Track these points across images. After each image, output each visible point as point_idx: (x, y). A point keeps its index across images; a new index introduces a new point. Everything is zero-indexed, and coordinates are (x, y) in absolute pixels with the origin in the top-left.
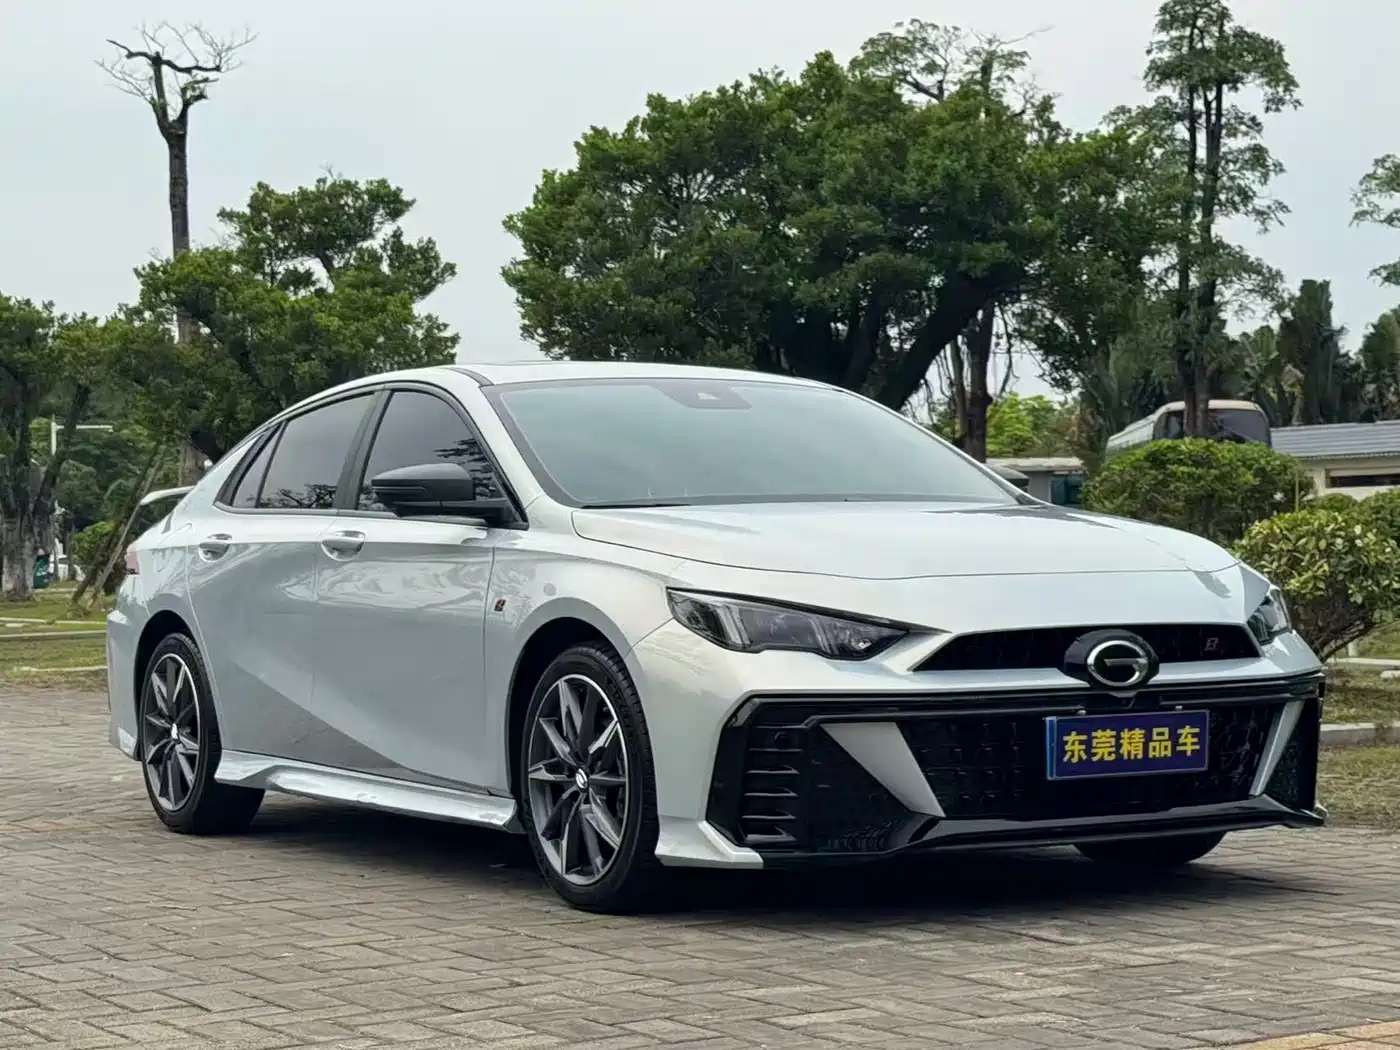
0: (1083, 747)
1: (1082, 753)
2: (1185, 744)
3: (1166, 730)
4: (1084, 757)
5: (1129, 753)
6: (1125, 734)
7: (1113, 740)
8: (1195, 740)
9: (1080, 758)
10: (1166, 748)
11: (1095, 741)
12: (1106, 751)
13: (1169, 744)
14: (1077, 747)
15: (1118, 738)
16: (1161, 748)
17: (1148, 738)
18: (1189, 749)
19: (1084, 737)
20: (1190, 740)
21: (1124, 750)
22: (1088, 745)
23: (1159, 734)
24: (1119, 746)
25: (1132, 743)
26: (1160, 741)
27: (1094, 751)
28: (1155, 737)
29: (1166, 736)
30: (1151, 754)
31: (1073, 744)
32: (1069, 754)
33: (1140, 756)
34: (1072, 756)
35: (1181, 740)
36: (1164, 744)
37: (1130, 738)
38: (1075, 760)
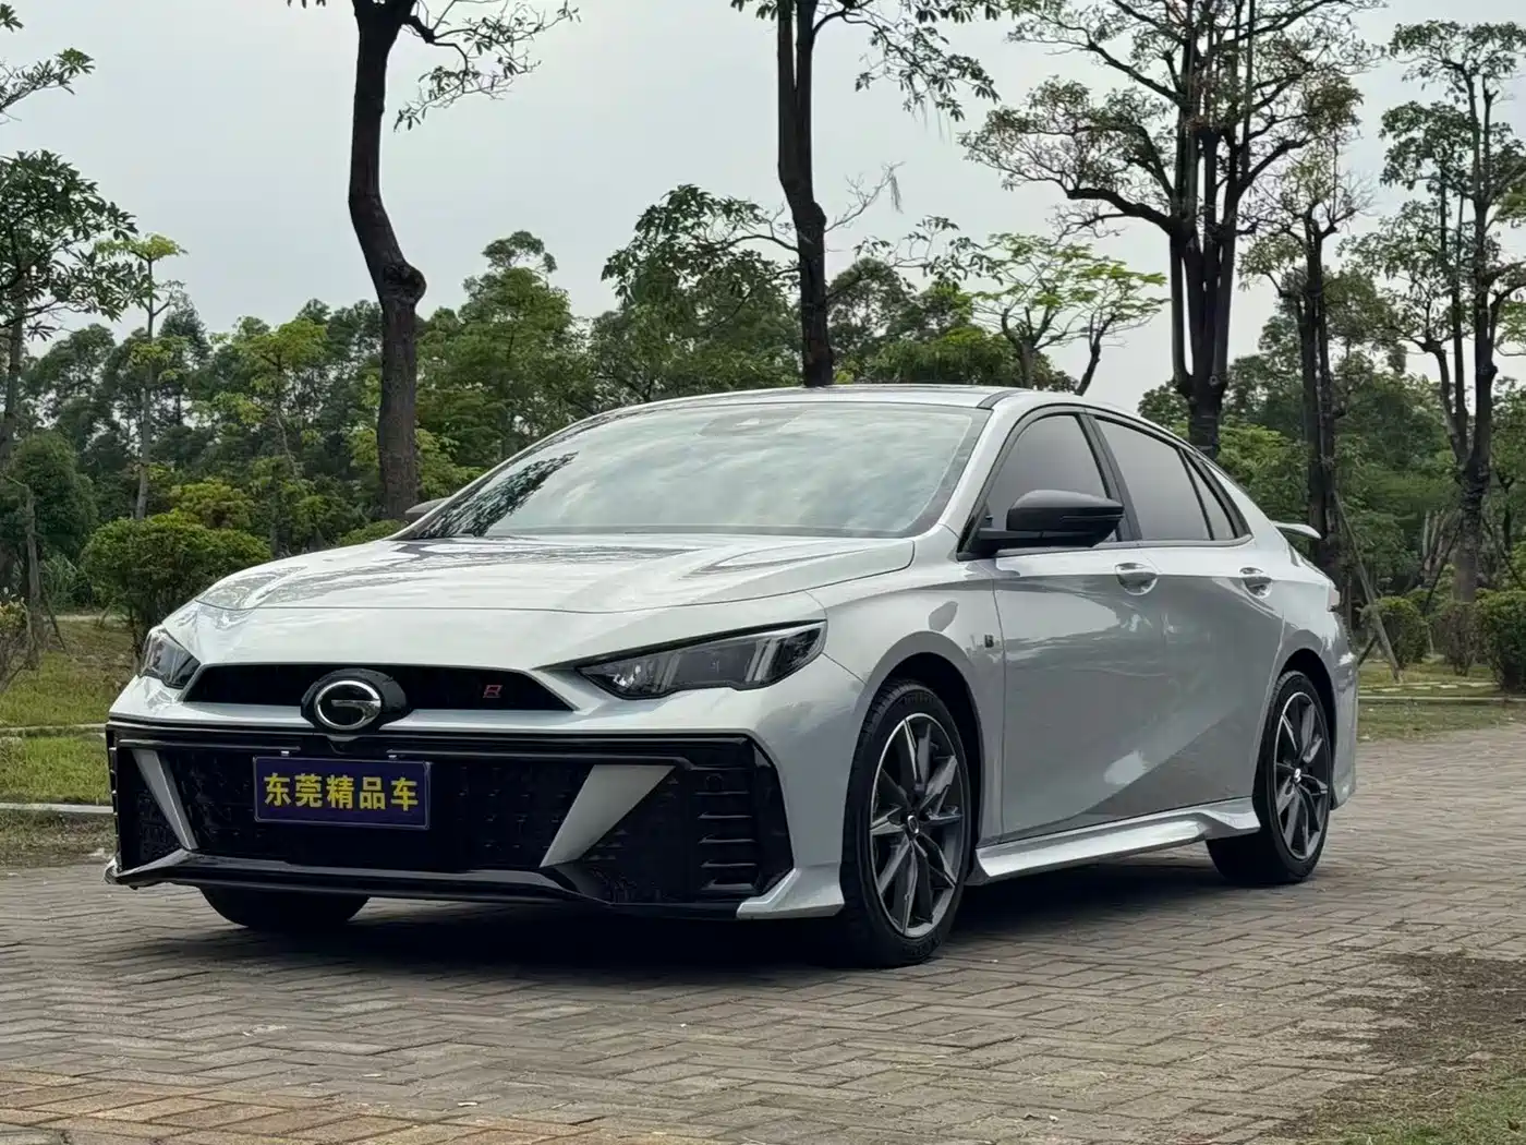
0: (286, 790)
1: (285, 796)
2: (400, 798)
3: (378, 780)
4: (288, 801)
5: (337, 802)
6: (332, 781)
7: (318, 786)
8: (413, 794)
9: (283, 800)
10: (379, 800)
11: (298, 785)
12: (312, 796)
13: (382, 795)
14: (279, 790)
15: (324, 784)
16: (372, 799)
17: (358, 787)
18: (406, 803)
19: (288, 780)
20: (406, 794)
21: (332, 797)
22: (291, 786)
23: (370, 784)
24: (325, 792)
25: (340, 791)
26: (372, 792)
27: (298, 795)
28: (365, 787)
29: (379, 787)
30: (362, 805)
31: (275, 786)
32: (271, 796)
33: (350, 806)
34: (275, 798)
35: (396, 793)
36: (375, 795)
37: (337, 785)
38: (278, 803)
